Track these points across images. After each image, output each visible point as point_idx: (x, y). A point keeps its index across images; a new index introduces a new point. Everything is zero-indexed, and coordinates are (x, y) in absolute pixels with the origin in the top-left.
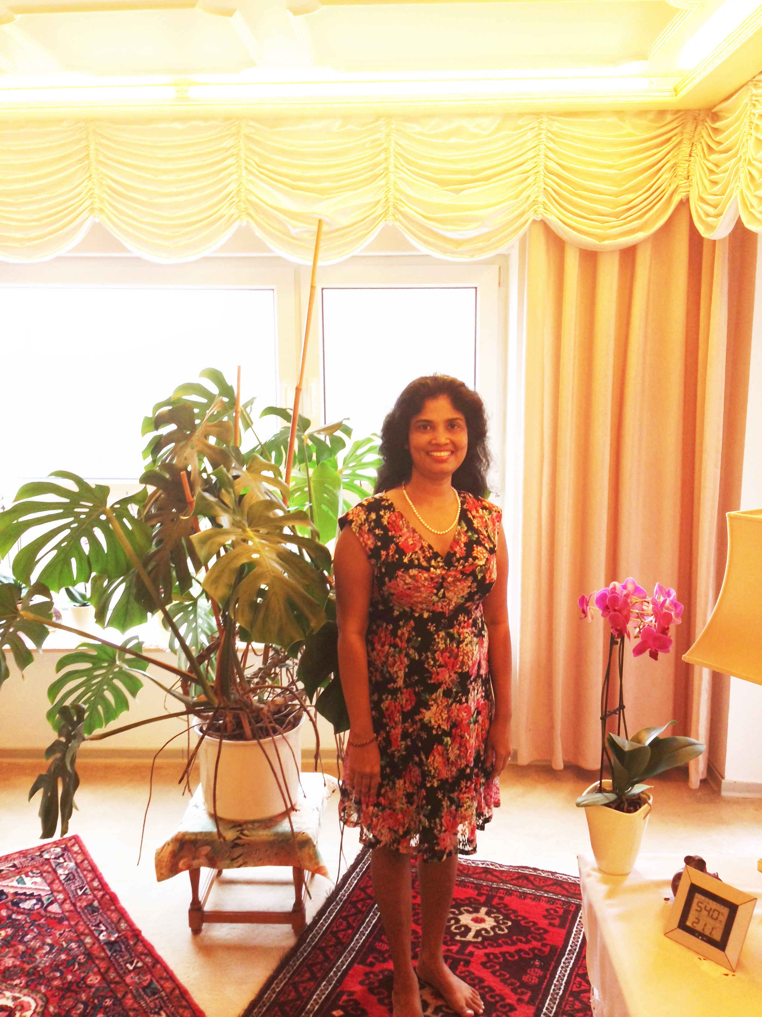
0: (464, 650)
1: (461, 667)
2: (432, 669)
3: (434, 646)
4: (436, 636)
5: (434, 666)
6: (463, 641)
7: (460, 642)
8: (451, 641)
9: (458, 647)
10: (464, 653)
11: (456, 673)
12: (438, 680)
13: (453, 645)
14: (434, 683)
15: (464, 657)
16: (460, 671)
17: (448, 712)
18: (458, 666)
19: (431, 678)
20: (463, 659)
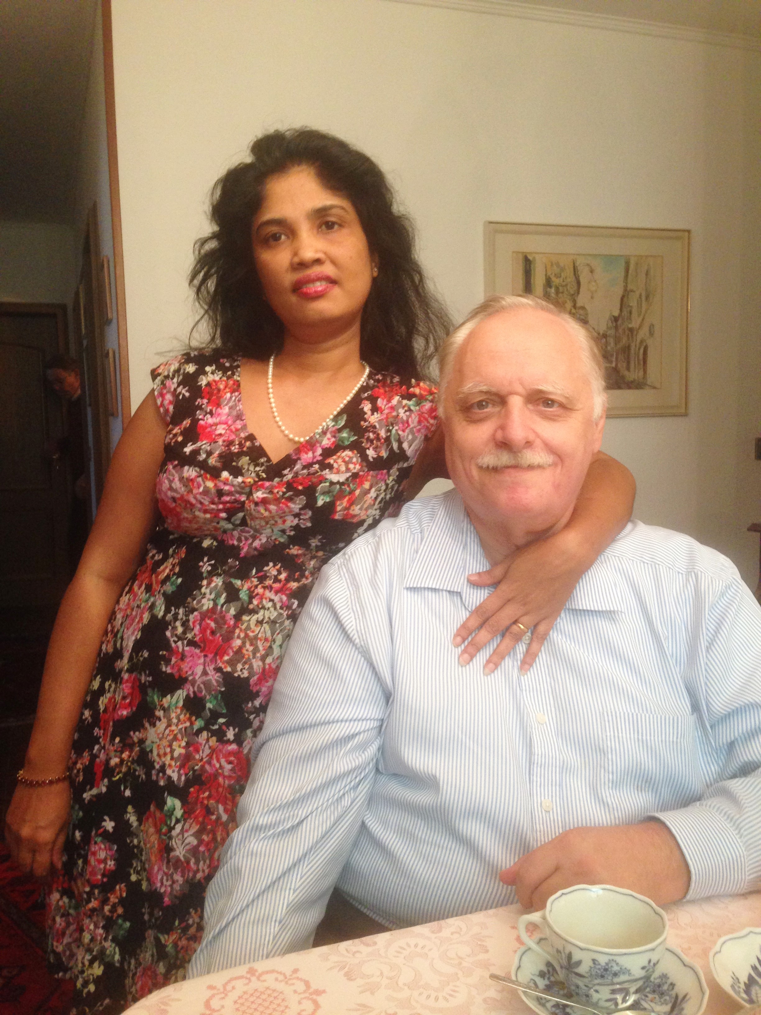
0: (248, 628)
1: (233, 663)
2: (175, 642)
3: (194, 599)
4: (205, 582)
5: (180, 638)
6: (254, 612)
7: (244, 610)
8: (228, 601)
9: (238, 617)
10: (247, 636)
11: (218, 670)
12: (180, 670)
13: (228, 611)
14: (171, 675)
15: (244, 643)
16: (229, 669)
17: (188, 745)
18: (226, 658)
19: (168, 661)
20: (241, 648)
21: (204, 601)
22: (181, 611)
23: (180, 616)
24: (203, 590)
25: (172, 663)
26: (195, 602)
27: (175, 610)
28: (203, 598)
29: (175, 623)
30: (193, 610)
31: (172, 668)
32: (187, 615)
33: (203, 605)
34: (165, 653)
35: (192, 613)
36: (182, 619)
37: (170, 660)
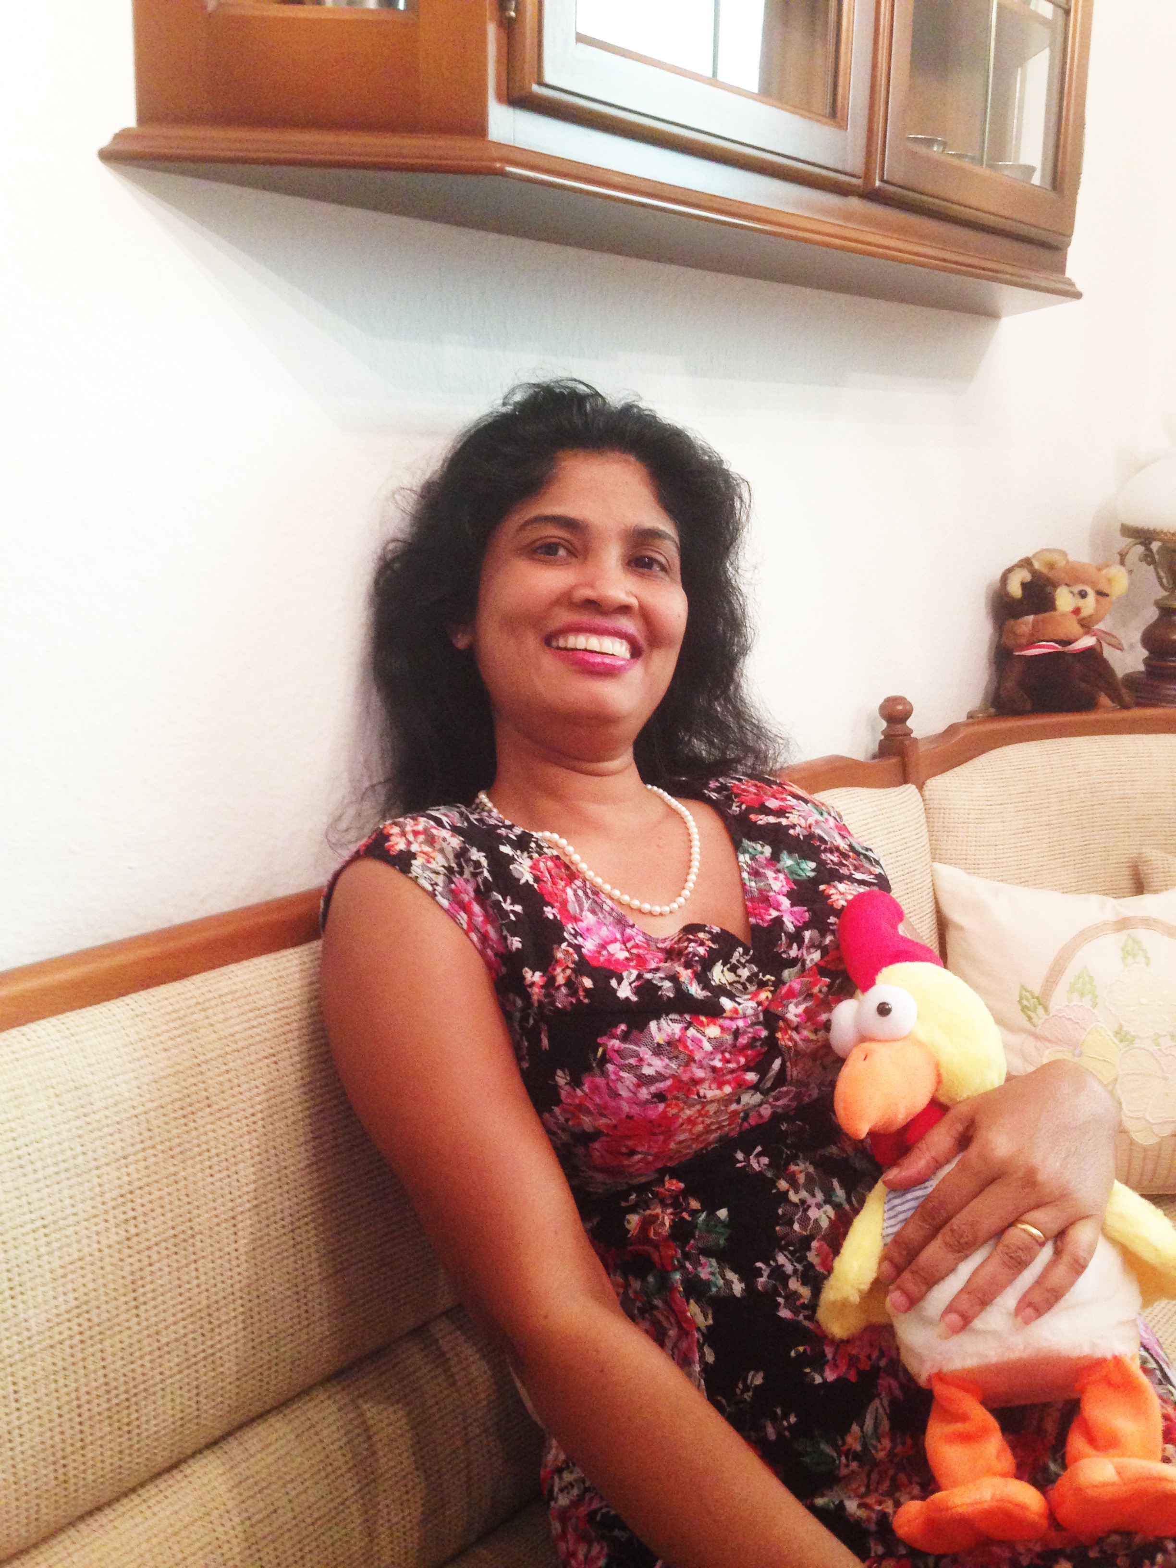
21: (813, 1213)
22: (781, 1259)
23: (789, 1268)
24: (793, 1197)
25: (830, 1356)
26: (796, 1227)
27: (767, 1264)
28: (806, 1210)
29: (786, 1286)
30: (805, 1243)
31: (835, 1366)
32: (802, 1259)
33: (816, 1221)
34: (801, 1349)
35: (809, 1248)
36: (795, 1271)
37: (823, 1355)
